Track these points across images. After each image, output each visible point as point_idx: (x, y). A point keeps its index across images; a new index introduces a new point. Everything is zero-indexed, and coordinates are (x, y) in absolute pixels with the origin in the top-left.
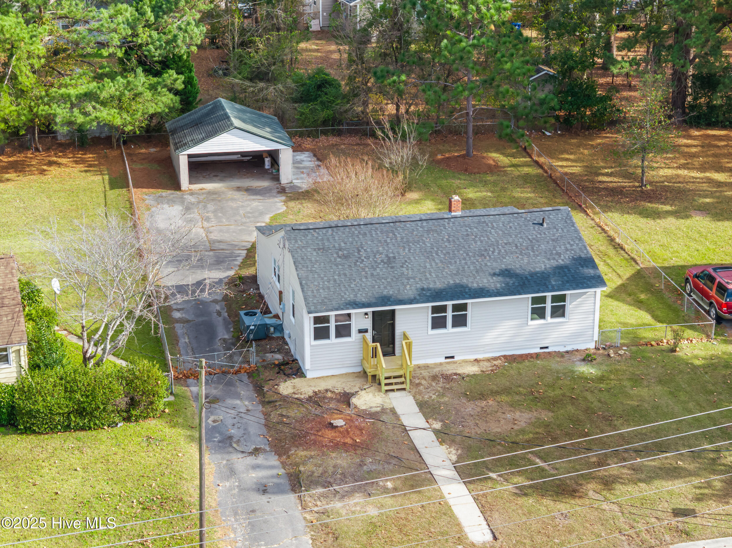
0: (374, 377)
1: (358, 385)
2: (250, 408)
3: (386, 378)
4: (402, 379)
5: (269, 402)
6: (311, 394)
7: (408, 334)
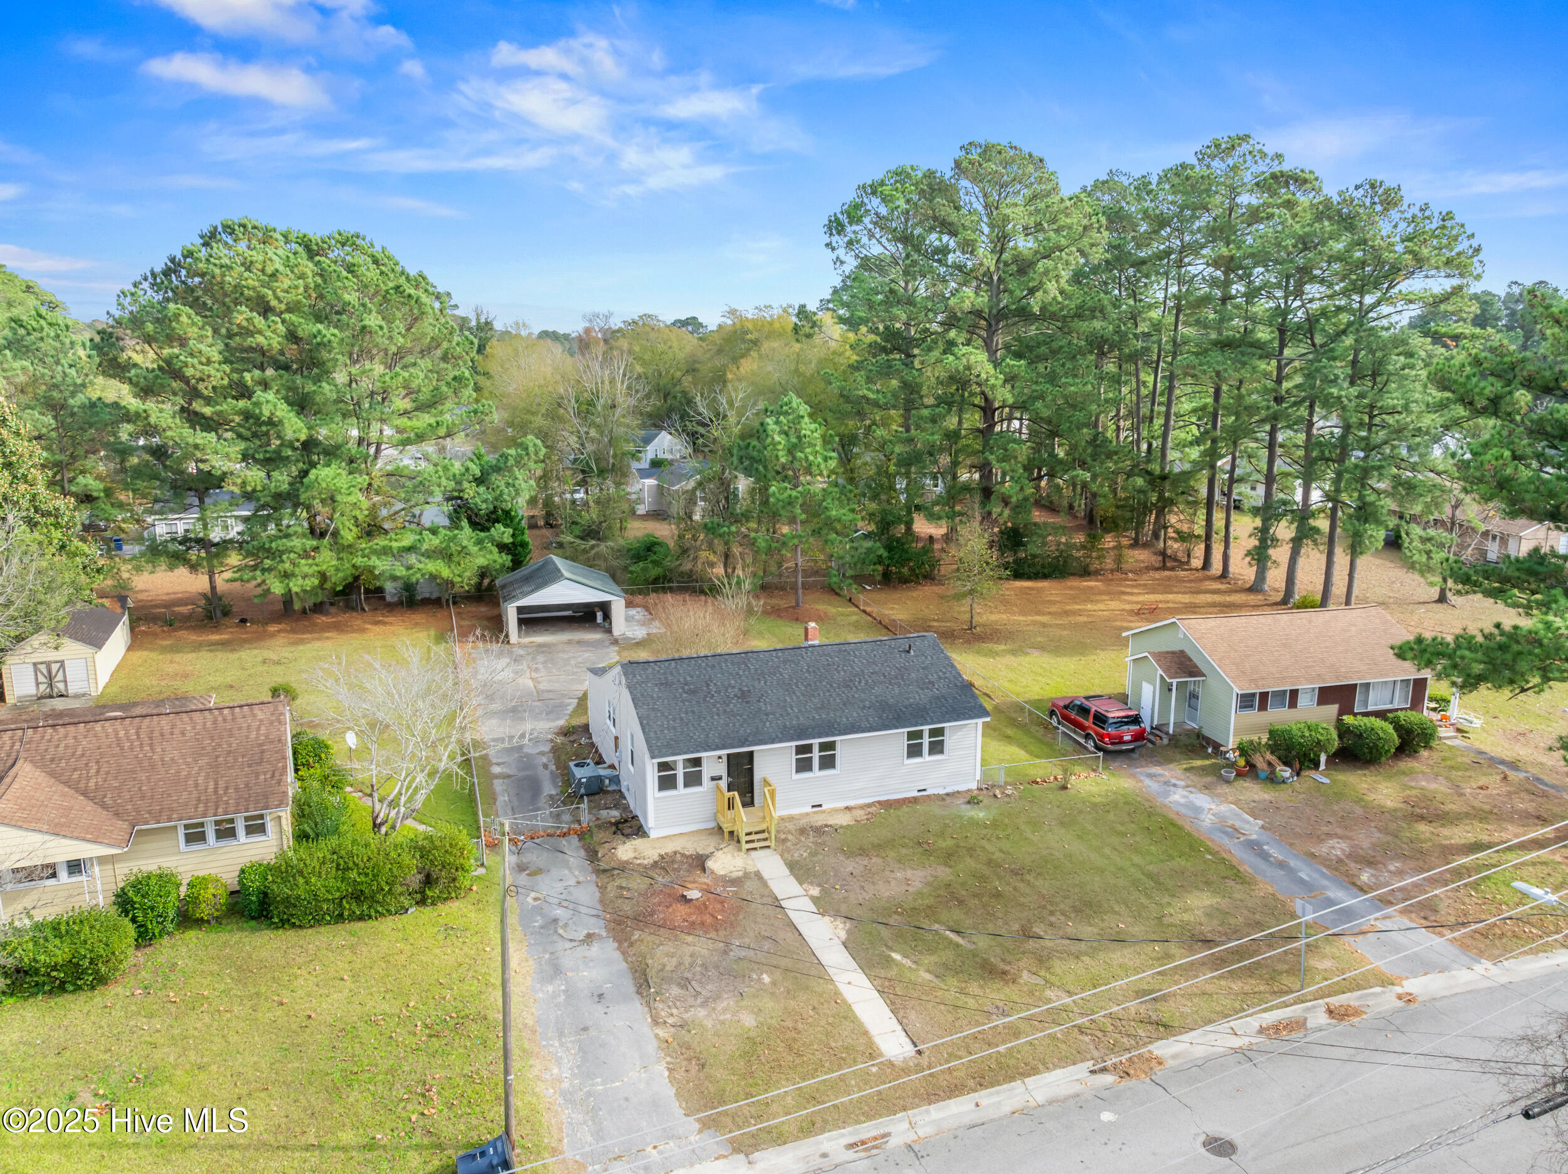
0: (731, 833)
1: (713, 844)
2: (581, 879)
3: (747, 834)
4: (765, 835)
5: (605, 871)
6: (656, 858)
7: (769, 779)
